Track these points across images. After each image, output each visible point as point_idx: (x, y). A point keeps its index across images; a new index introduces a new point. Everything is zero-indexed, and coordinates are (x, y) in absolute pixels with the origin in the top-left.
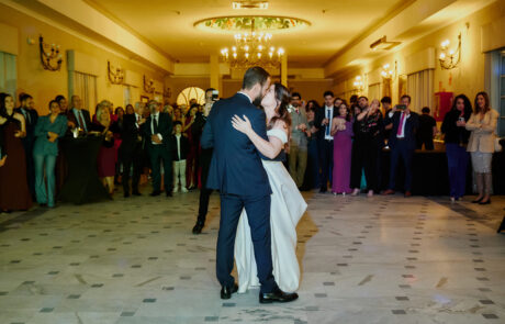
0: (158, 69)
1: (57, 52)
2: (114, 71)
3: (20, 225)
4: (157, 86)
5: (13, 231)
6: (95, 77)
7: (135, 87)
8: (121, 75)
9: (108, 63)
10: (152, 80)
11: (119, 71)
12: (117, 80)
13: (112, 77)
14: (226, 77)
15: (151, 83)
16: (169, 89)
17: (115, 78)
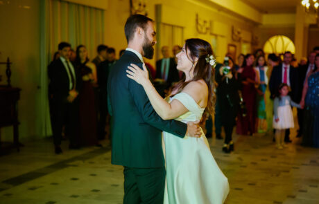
0: (246, 20)
1: (144, 6)
2: (201, 22)
3: (81, 162)
4: (245, 35)
5: (71, 167)
6: (182, 28)
7: (222, 36)
8: (208, 25)
9: (197, 15)
10: (239, 30)
11: (205, 22)
12: (204, 30)
13: (199, 28)
14: (312, 26)
15: (239, 33)
16: (257, 38)
17: (202, 28)
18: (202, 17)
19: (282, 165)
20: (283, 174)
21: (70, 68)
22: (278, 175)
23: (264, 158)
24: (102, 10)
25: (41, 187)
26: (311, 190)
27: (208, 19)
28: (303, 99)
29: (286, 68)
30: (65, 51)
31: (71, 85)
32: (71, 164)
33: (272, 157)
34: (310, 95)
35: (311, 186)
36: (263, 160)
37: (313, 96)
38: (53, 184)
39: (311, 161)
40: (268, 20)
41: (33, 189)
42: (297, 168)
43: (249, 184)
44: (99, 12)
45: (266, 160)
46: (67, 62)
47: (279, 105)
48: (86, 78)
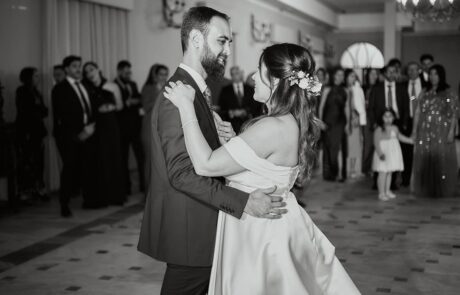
2: (258, 26)
3: (107, 227)
4: (316, 44)
6: (235, 34)
8: (267, 30)
9: (252, 17)
10: (309, 36)
11: (264, 26)
12: (262, 37)
13: (256, 34)
14: (406, 30)
15: (308, 40)
16: (331, 47)
17: (260, 34)
18: (260, 19)
19: (393, 223)
20: (397, 236)
21: (82, 92)
22: (391, 239)
23: (367, 213)
24: (126, 11)
25: (56, 265)
26: (443, 259)
27: (266, 22)
28: (414, 131)
29: (390, 87)
30: (75, 66)
31: (85, 117)
32: (92, 229)
33: (376, 212)
34: (424, 124)
35: (441, 254)
36: (364, 217)
37: (428, 126)
38: (73, 260)
39: (433, 217)
40: (346, 23)
41: (44, 268)
42: (415, 228)
43: (354, 253)
44: (122, 14)
45: (369, 217)
46: (77, 84)
47: (382, 139)
48: (104, 109)
